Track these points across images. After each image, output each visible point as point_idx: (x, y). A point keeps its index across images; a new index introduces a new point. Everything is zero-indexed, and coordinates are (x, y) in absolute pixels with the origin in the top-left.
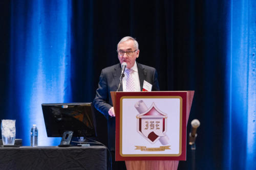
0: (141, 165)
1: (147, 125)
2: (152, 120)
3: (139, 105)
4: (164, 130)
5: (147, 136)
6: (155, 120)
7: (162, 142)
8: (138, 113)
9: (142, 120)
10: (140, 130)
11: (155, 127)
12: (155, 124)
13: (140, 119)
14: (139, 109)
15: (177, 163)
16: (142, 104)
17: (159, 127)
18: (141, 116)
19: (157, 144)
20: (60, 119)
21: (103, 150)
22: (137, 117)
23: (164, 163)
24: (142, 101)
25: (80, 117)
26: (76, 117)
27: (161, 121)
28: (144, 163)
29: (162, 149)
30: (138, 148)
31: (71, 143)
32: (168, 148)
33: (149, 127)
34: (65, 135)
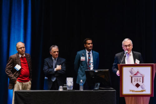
0: (132, 99)
1: (135, 80)
2: (137, 78)
3: (131, 71)
4: (143, 82)
5: (135, 85)
6: (139, 78)
7: (142, 88)
8: (131, 74)
9: (133, 78)
10: (132, 82)
11: (139, 81)
12: (139, 79)
13: (132, 77)
14: (131, 72)
15: (149, 98)
16: (132, 70)
17: (140, 81)
18: (132, 75)
19: (140, 89)
20: (93, 77)
21: (114, 92)
22: (130, 76)
23: (143, 98)
24: (132, 69)
25: (103, 76)
26: (101, 76)
27: (142, 78)
28: (133, 98)
29: (142, 91)
30: (131, 91)
31: (99, 89)
32: (145, 91)
33: (136, 81)
34: (96, 85)
